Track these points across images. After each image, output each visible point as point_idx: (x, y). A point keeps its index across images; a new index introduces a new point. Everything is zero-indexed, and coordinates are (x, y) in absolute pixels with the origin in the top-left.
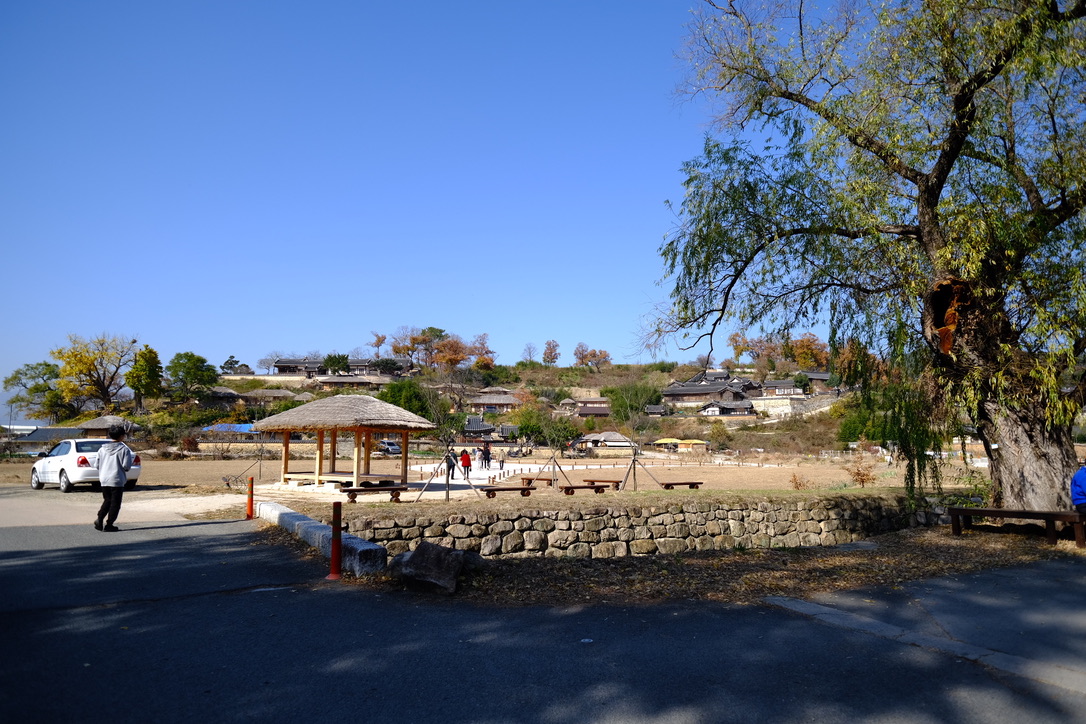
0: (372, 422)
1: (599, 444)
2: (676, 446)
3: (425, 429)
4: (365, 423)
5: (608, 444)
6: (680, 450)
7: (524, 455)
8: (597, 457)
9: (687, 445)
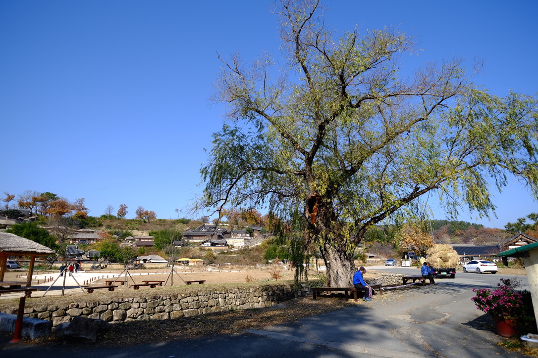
0: (12, 249)
1: (147, 261)
2: (188, 262)
3: (48, 253)
4: (7, 250)
5: (152, 261)
6: (190, 264)
7: (102, 268)
8: (145, 268)
9: (194, 262)
